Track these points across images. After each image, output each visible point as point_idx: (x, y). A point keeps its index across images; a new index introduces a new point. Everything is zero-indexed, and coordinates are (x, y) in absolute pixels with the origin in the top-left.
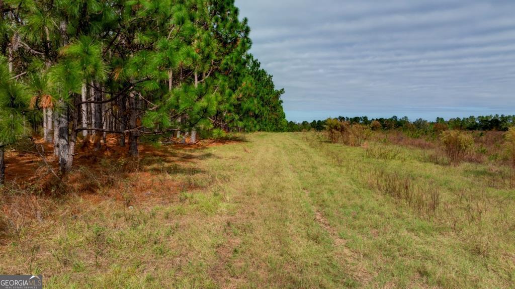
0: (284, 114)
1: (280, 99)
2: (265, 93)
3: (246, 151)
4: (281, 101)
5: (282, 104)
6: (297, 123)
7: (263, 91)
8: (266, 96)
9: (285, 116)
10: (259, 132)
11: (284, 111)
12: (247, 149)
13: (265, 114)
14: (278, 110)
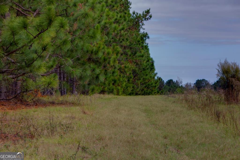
0: (153, 62)
1: (142, 31)
2: (113, 20)
3: (84, 113)
4: (145, 36)
5: (147, 41)
6: (184, 84)
7: (108, 16)
8: (114, 25)
9: (152, 65)
10: (102, 95)
11: (151, 56)
12: (86, 111)
13: (112, 60)
14: (138, 54)
